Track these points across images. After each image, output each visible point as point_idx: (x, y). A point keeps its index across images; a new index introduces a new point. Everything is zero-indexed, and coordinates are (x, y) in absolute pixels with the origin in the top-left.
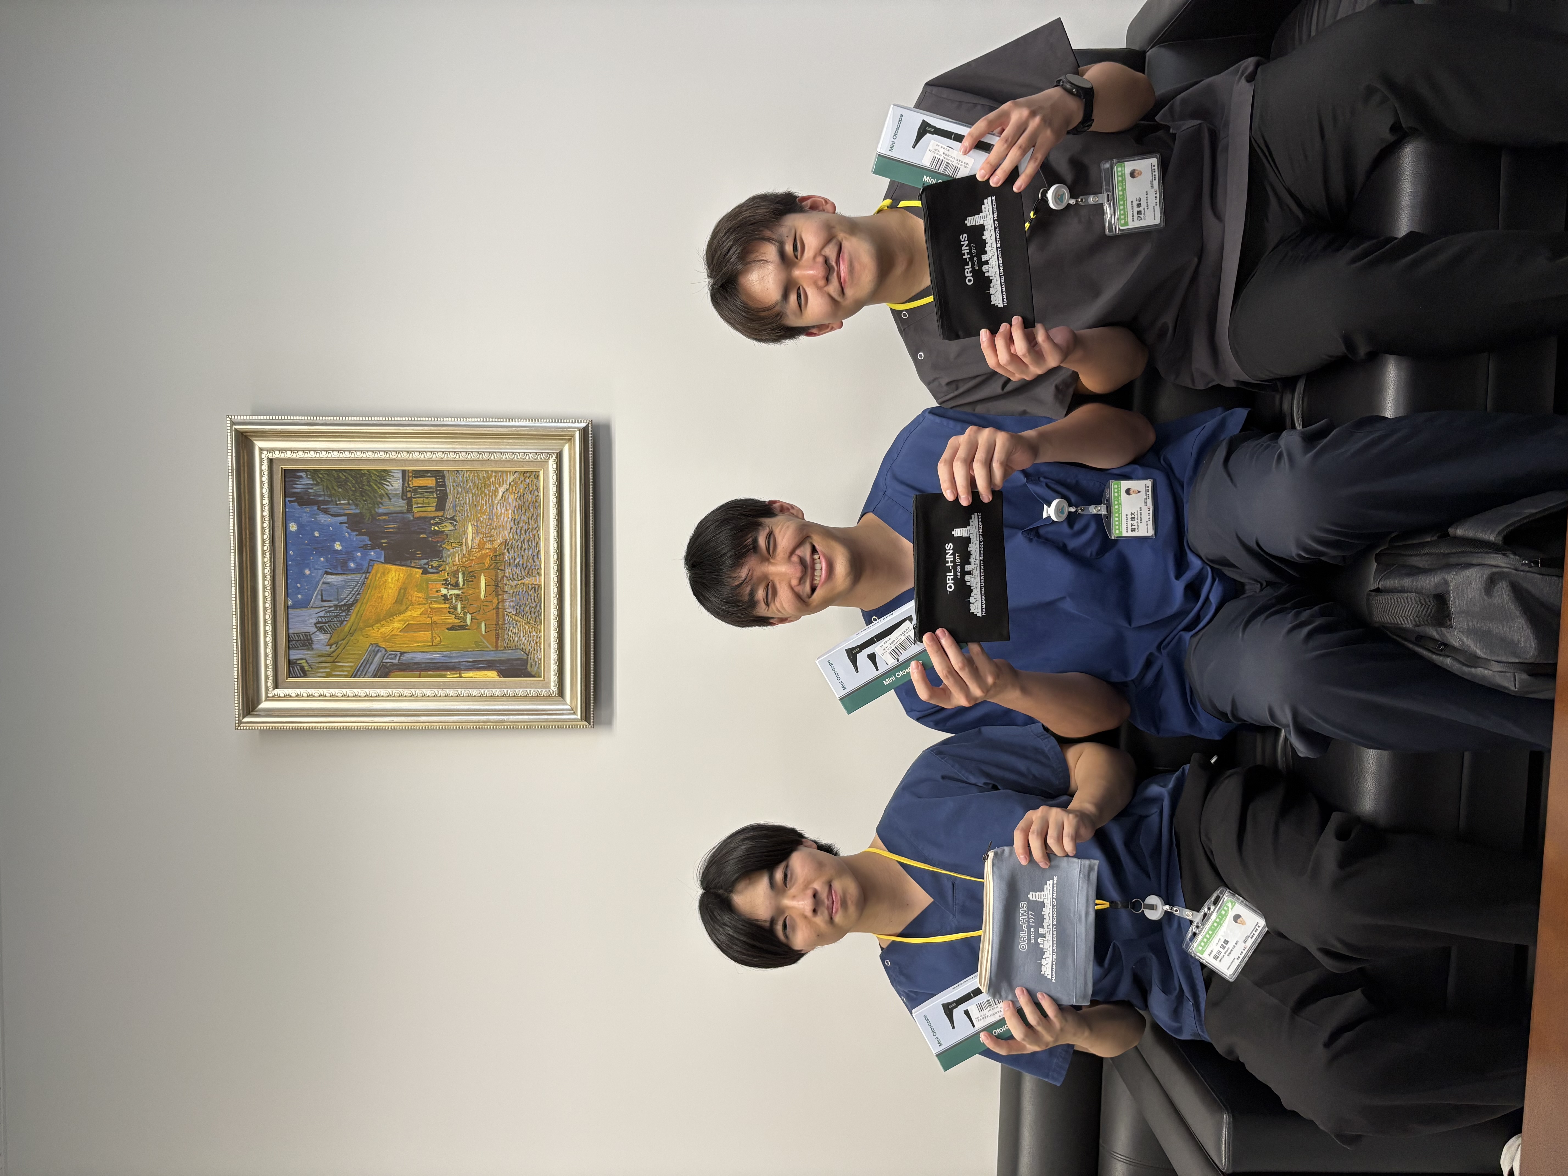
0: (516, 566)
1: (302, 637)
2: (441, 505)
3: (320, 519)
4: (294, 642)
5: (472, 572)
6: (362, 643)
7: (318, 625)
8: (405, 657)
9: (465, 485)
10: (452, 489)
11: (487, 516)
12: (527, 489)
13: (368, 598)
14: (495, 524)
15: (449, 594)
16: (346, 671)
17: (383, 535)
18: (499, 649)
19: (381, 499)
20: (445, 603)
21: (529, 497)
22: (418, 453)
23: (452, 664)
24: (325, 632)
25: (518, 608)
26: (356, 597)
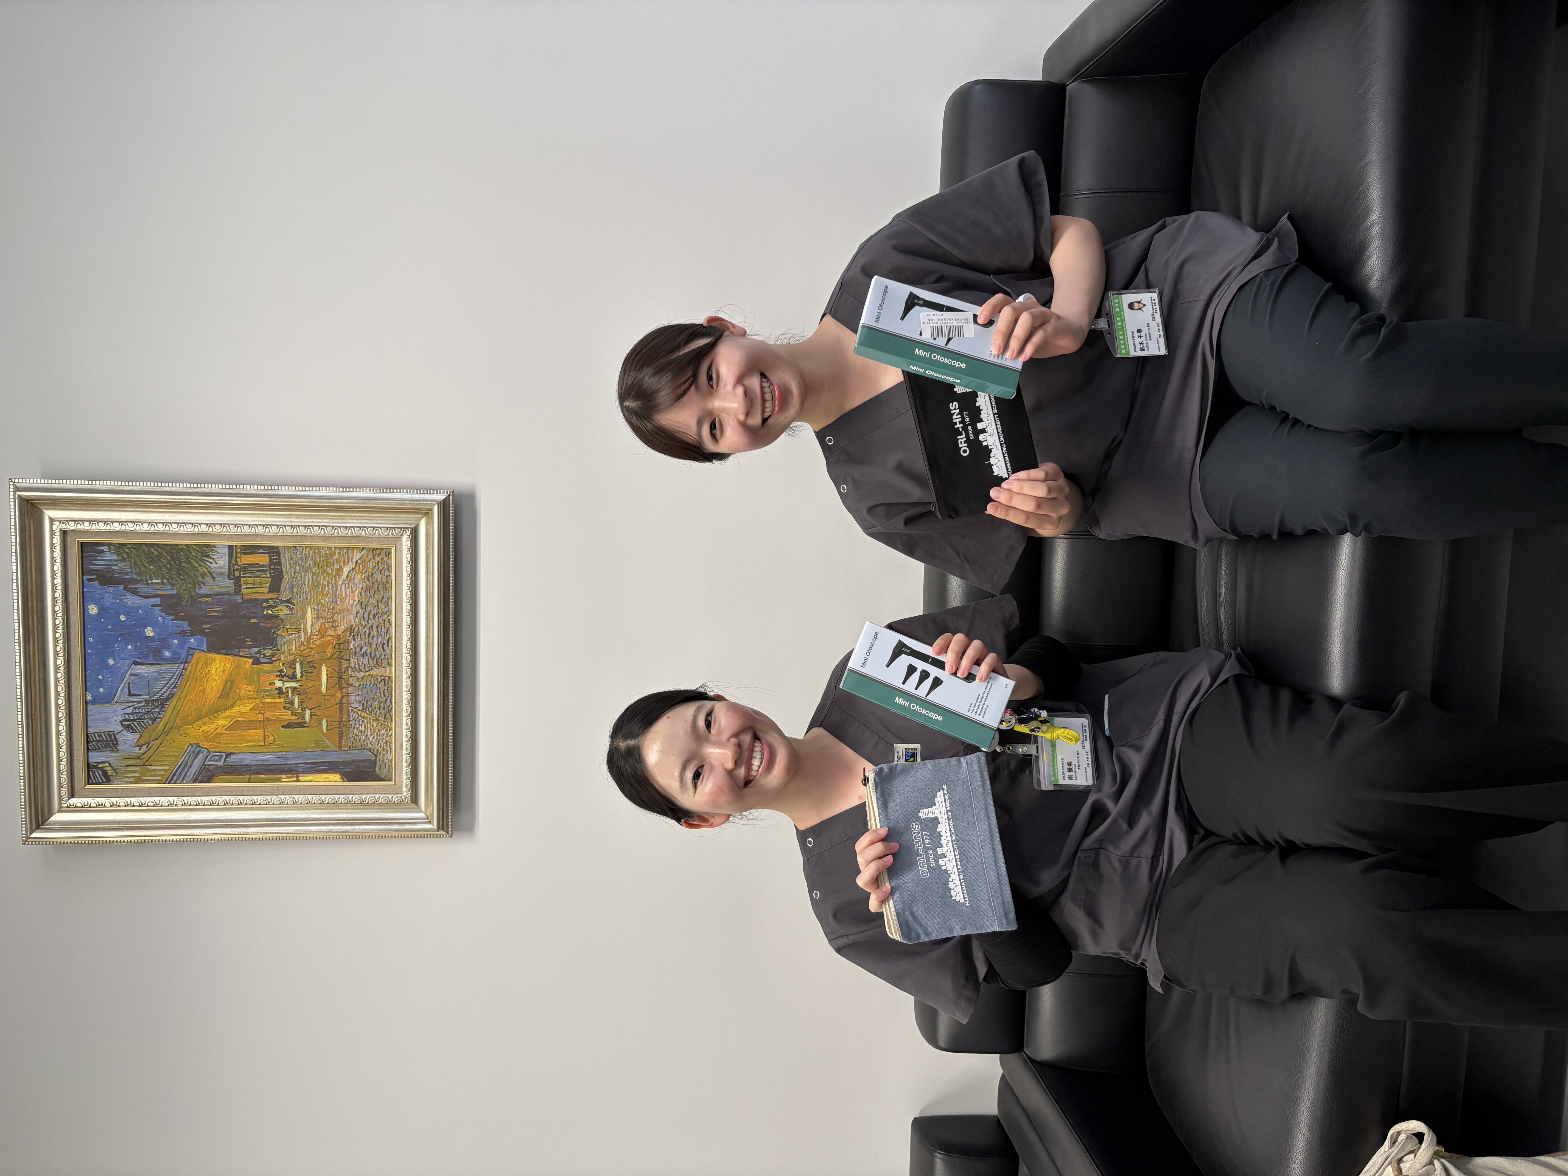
0: (363, 656)
1: (104, 737)
2: (275, 587)
3: (127, 600)
4: (94, 743)
5: (312, 661)
6: (180, 743)
7: (124, 723)
8: (232, 759)
9: (303, 563)
10: (288, 567)
11: (329, 598)
12: (377, 568)
13: (187, 692)
14: (339, 608)
15: (285, 687)
16: (159, 775)
17: (205, 620)
18: (343, 749)
19: (203, 578)
20: (280, 697)
21: (378, 577)
22: (248, 527)
23: (288, 766)
24: (134, 731)
25: (365, 703)
26: (171, 691)
